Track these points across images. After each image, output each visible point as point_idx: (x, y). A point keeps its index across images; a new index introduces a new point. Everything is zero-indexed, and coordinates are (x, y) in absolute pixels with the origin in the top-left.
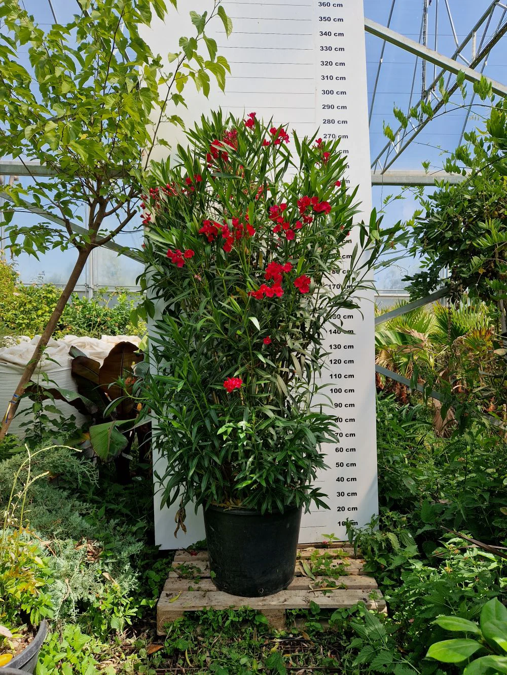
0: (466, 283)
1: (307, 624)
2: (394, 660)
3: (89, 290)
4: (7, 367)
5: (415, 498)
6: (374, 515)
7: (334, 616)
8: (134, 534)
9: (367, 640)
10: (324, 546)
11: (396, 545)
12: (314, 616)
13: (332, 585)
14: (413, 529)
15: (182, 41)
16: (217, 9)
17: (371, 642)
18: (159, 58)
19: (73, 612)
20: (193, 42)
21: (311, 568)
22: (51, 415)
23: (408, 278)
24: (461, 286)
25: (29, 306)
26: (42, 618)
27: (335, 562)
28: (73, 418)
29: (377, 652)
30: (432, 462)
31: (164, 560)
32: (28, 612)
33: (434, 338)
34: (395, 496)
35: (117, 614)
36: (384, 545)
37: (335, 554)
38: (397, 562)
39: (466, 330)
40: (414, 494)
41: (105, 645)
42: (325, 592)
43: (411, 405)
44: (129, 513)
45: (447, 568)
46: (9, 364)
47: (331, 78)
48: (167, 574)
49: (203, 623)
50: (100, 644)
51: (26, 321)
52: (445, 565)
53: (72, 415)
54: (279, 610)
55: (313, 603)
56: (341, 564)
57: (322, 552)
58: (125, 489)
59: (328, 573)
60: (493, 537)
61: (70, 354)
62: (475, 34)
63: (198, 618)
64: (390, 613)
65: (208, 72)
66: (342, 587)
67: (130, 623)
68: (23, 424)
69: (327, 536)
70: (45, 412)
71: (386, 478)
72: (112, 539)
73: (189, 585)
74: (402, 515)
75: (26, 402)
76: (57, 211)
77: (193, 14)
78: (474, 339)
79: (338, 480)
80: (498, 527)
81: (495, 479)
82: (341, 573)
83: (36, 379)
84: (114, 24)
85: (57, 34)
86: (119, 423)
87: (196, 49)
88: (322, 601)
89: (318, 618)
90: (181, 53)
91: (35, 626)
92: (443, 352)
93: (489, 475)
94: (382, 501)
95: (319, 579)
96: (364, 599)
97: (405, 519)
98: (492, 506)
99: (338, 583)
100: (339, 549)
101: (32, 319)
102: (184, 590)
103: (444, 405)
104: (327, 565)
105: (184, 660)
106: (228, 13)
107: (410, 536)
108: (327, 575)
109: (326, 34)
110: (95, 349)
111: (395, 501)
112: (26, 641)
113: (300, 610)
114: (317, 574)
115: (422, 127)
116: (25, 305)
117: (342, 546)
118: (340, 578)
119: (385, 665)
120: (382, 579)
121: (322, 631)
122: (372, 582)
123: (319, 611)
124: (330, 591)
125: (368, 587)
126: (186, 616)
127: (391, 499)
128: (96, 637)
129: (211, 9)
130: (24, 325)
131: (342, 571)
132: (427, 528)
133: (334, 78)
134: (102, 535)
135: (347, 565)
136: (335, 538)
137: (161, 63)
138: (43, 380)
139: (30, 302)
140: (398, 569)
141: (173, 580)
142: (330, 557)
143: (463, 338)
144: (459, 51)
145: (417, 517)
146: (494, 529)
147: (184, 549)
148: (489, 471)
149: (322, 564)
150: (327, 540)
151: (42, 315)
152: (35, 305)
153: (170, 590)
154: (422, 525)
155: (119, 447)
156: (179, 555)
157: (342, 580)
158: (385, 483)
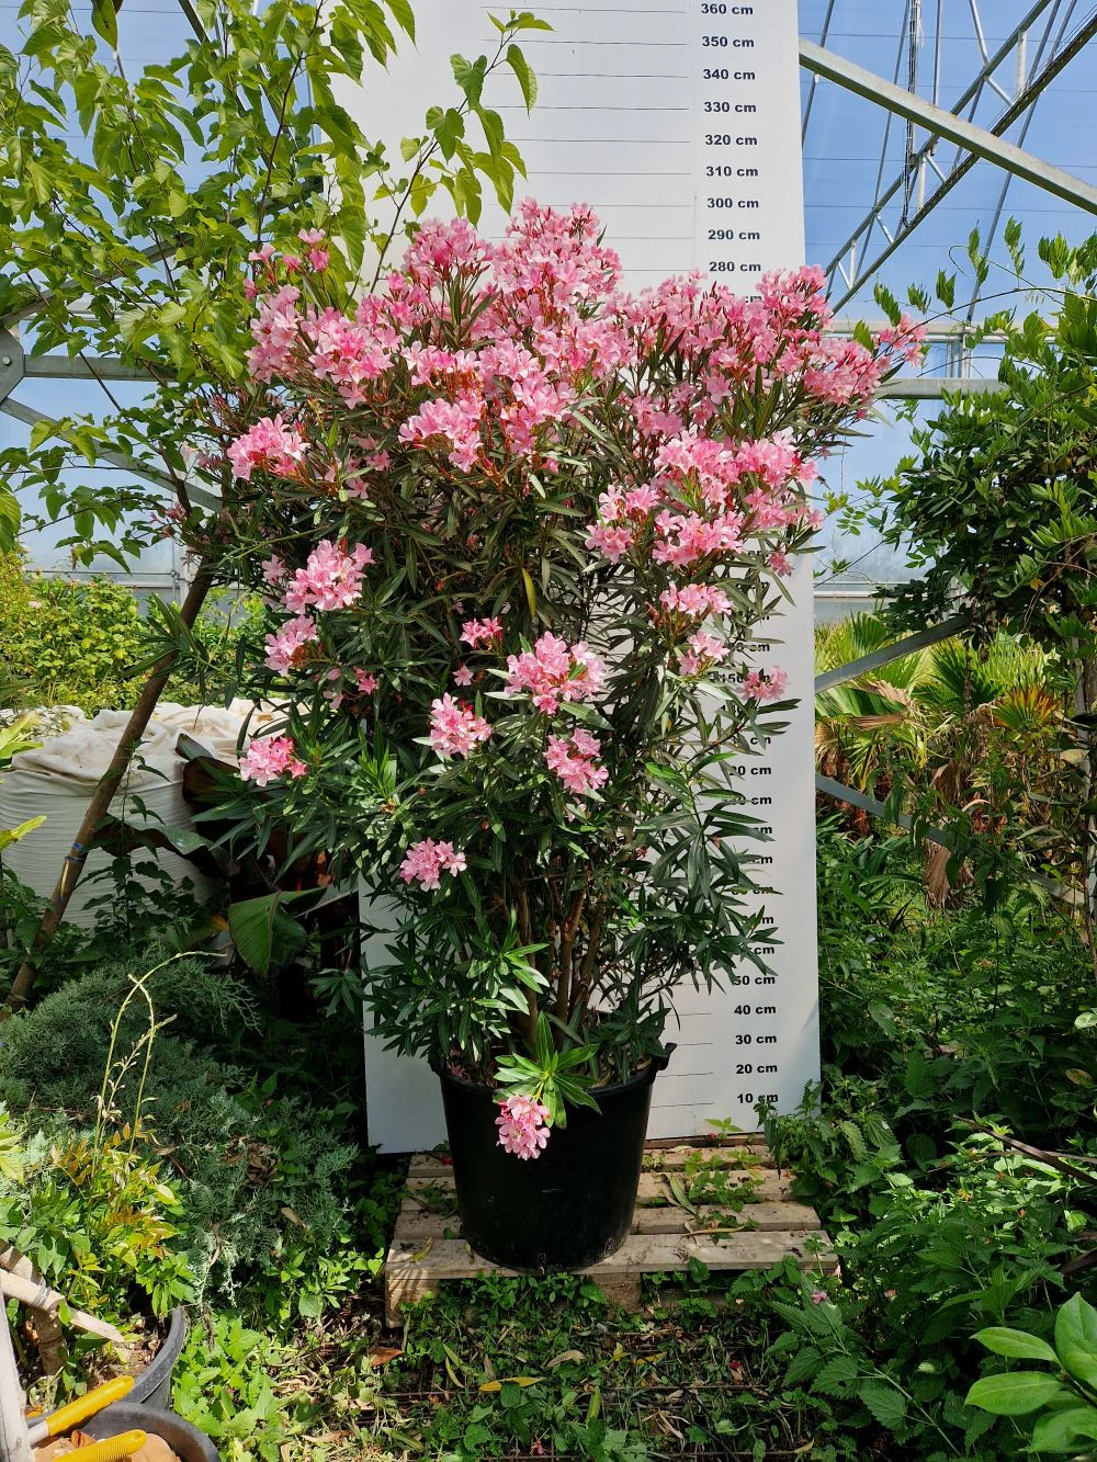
0: (1002, 607)
1: (683, 1303)
2: (860, 1374)
3: (181, 584)
4: (51, 782)
5: (893, 1046)
6: (810, 1082)
7: (738, 1286)
8: (329, 1125)
9: (807, 1335)
10: (709, 1142)
11: (859, 1147)
12: (697, 1286)
13: (729, 1223)
14: (888, 1109)
15: (432, 116)
16: (505, 49)
17: (813, 1340)
18: (381, 148)
19: (228, 1286)
20: (454, 118)
21: (687, 1189)
22: (150, 884)
23: (883, 593)
24: (994, 613)
25: (63, 631)
26: (174, 1301)
27: (735, 1175)
28: (187, 883)
29: (826, 1359)
30: (923, 963)
31: (391, 1177)
32: (149, 1291)
33: (925, 694)
34: (852, 1042)
35: (310, 1288)
36: (834, 1146)
37: (733, 1160)
38: (861, 1179)
39: (996, 686)
40: (892, 1038)
41: (287, 1348)
42: (716, 1237)
43: (877, 838)
44: (314, 1080)
45: (962, 1192)
46: (54, 775)
47: (728, 171)
48: (398, 1204)
49: (478, 1303)
50: (278, 1346)
51: (58, 663)
52: (956, 1186)
53: (186, 879)
54: (627, 1275)
55: (694, 1261)
56: (744, 1180)
57: (707, 1155)
58: (301, 1030)
59: (722, 1199)
60: (1051, 1126)
61: (179, 751)
62: (1025, 36)
63: (467, 1292)
64: (848, 1278)
65: (479, 174)
66: (749, 1228)
67: (336, 1305)
68: (93, 902)
69: (717, 1123)
70: (137, 877)
71: (834, 1006)
72: (293, 1139)
73: (444, 1225)
74: (867, 1083)
75: (99, 858)
76: (158, 463)
77: (456, 60)
78: (1013, 707)
79: (739, 1011)
80: (1061, 1108)
81: (1055, 1008)
82: (746, 1198)
83: (118, 809)
84: (282, 74)
85: (156, 86)
86: (288, 896)
87: (462, 136)
88: (710, 1254)
89: (705, 1289)
90: (426, 139)
91: (162, 1318)
92: (944, 727)
93: (1044, 999)
94: (827, 1053)
95: (704, 1211)
96: (794, 1250)
97: (874, 1090)
98: (1050, 1062)
99: (740, 1220)
100: (740, 1149)
101: (71, 659)
102: (435, 1238)
103: (953, 856)
104: (718, 1182)
105: (445, 1375)
106: (528, 60)
107: (886, 1127)
108: (718, 1203)
109: (716, 74)
110: (222, 735)
111: (852, 1050)
112: (145, 1346)
113: (669, 1274)
114: (699, 1202)
115: (906, 234)
116: (55, 628)
117: (746, 1143)
118: (746, 1208)
119: (842, 1384)
120: (830, 1211)
121: (713, 1315)
122: (808, 1215)
123: (707, 1276)
124: (726, 1236)
125: (802, 1227)
126: (443, 1289)
127: (844, 1047)
128: (270, 1335)
129: (493, 51)
130: (54, 672)
131: (750, 1194)
132: (917, 1105)
133: (734, 172)
134: (273, 1132)
135: (759, 1183)
136: (733, 1128)
137: (384, 157)
138: (133, 812)
139: (66, 621)
140: (864, 1192)
141: (409, 1217)
142: (725, 1167)
143: (991, 706)
144: (987, 72)
145: (896, 1086)
146: (1053, 1109)
147: (425, 1153)
148: (1043, 990)
149: (708, 1180)
150: (716, 1131)
151: (92, 650)
152: (76, 627)
153: (408, 1237)
154: (907, 1100)
155: (289, 947)
156: (419, 1163)
157: (749, 1213)
158: (833, 1014)
